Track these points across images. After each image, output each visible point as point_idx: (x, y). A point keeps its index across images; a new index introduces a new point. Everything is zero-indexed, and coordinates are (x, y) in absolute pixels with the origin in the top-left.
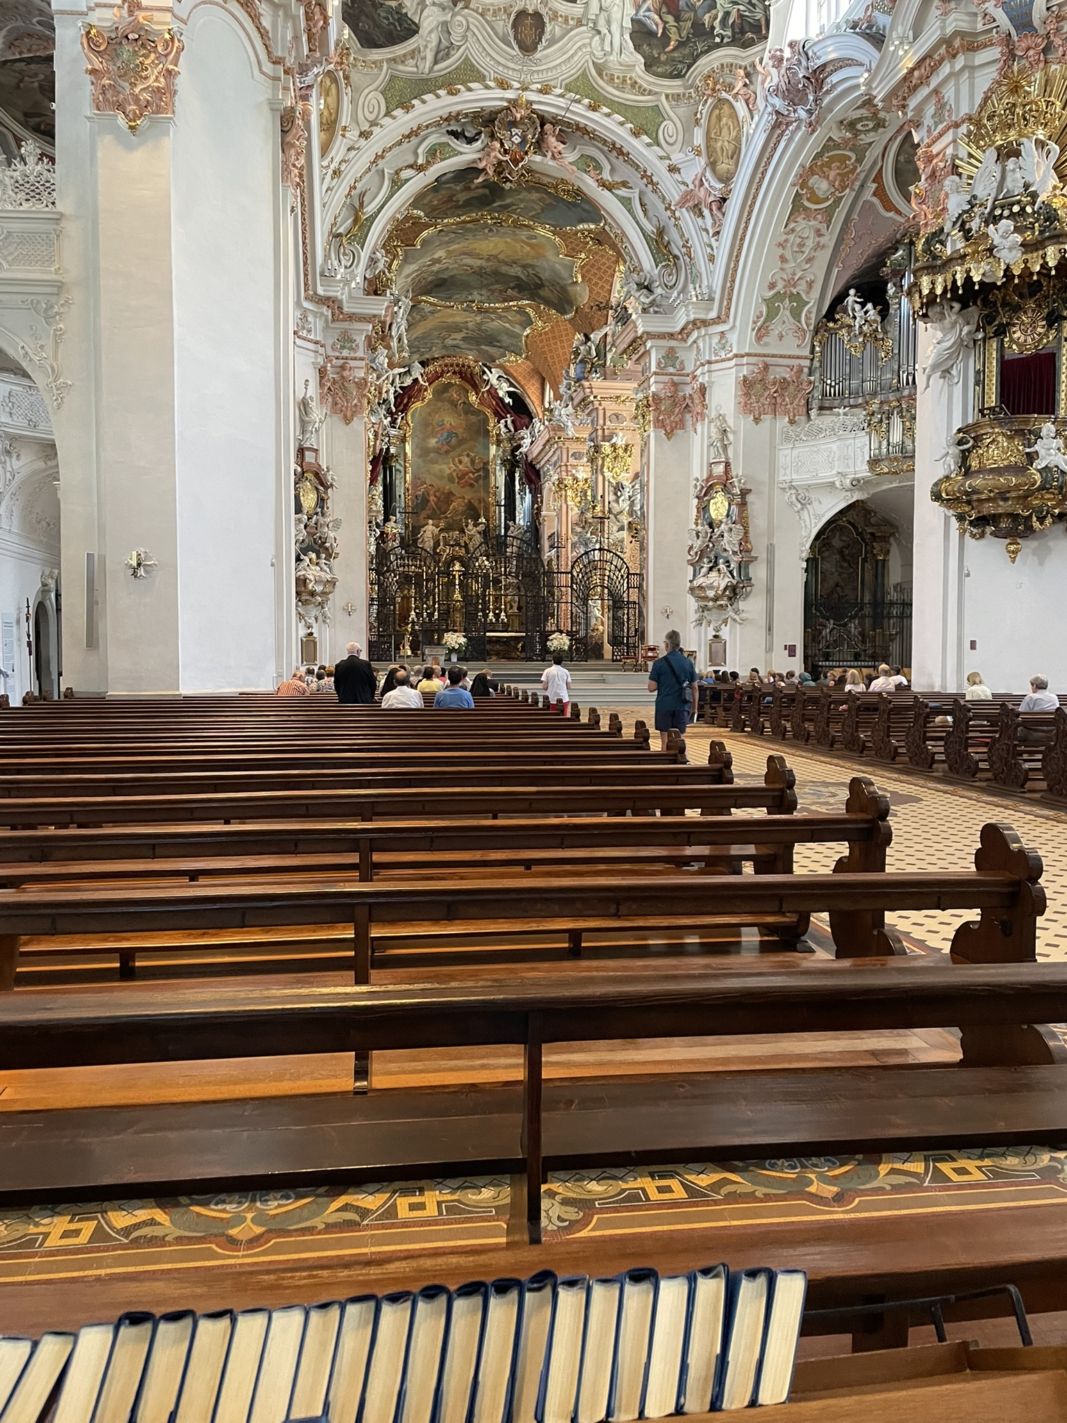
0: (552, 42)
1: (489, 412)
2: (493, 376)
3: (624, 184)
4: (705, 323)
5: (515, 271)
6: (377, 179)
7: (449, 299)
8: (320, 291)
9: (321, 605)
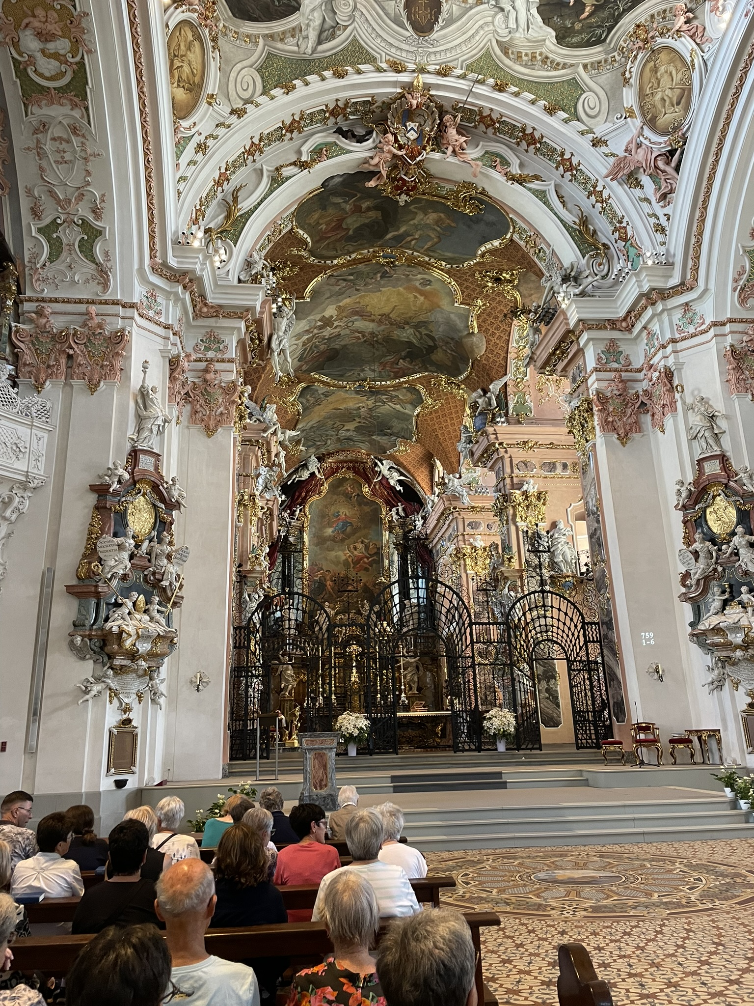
0: (450, 22)
1: (380, 501)
2: (384, 468)
3: (537, 178)
4: (664, 294)
5: (407, 334)
6: (254, 177)
7: (341, 377)
8: (173, 262)
9: (150, 673)
